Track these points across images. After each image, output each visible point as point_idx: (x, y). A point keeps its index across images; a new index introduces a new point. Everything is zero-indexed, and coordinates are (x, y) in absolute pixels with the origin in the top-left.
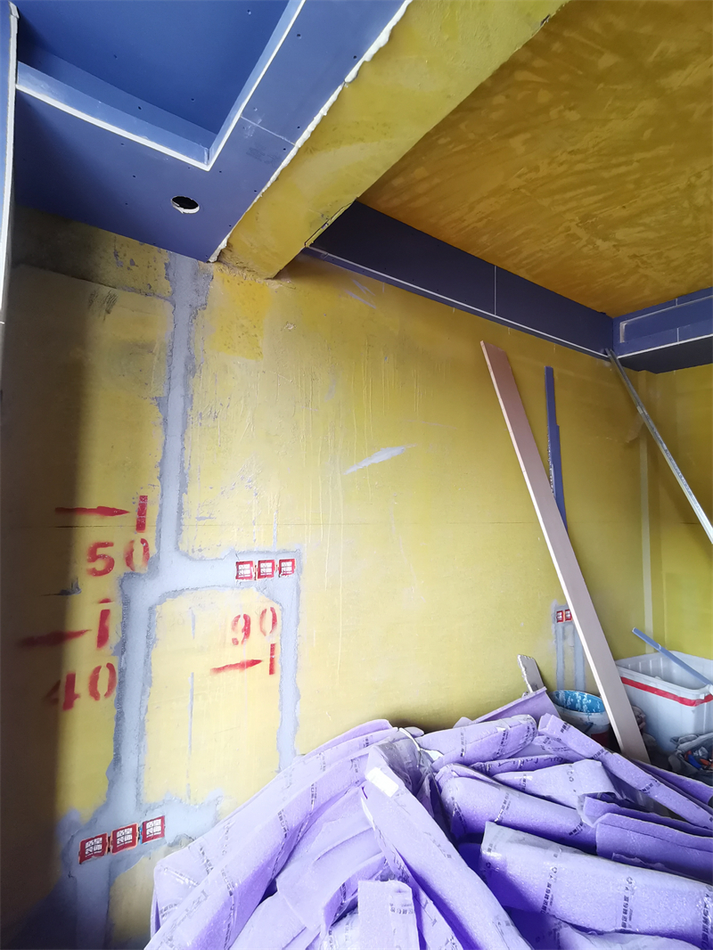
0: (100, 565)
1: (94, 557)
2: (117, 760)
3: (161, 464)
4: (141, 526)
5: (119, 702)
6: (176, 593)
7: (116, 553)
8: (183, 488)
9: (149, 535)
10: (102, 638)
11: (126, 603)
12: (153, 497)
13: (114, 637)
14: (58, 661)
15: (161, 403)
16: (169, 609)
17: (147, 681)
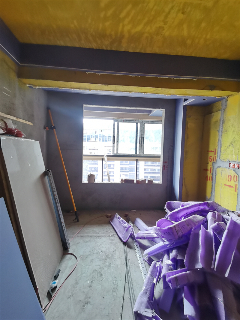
0: (210, 160)
1: (210, 159)
2: (212, 192)
3: (218, 143)
4: (215, 154)
5: (212, 183)
6: (219, 167)
7: (212, 158)
8: (221, 147)
9: (216, 156)
10: (211, 172)
11: (213, 167)
12: (217, 148)
13: (212, 172)
14: (206, 174)
15: (219, 131)
16: (218, 169)
17: (215, 182)
